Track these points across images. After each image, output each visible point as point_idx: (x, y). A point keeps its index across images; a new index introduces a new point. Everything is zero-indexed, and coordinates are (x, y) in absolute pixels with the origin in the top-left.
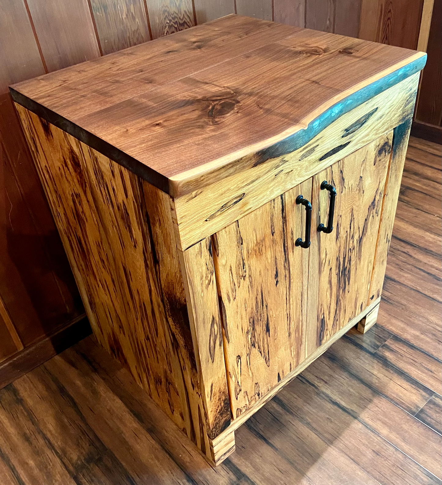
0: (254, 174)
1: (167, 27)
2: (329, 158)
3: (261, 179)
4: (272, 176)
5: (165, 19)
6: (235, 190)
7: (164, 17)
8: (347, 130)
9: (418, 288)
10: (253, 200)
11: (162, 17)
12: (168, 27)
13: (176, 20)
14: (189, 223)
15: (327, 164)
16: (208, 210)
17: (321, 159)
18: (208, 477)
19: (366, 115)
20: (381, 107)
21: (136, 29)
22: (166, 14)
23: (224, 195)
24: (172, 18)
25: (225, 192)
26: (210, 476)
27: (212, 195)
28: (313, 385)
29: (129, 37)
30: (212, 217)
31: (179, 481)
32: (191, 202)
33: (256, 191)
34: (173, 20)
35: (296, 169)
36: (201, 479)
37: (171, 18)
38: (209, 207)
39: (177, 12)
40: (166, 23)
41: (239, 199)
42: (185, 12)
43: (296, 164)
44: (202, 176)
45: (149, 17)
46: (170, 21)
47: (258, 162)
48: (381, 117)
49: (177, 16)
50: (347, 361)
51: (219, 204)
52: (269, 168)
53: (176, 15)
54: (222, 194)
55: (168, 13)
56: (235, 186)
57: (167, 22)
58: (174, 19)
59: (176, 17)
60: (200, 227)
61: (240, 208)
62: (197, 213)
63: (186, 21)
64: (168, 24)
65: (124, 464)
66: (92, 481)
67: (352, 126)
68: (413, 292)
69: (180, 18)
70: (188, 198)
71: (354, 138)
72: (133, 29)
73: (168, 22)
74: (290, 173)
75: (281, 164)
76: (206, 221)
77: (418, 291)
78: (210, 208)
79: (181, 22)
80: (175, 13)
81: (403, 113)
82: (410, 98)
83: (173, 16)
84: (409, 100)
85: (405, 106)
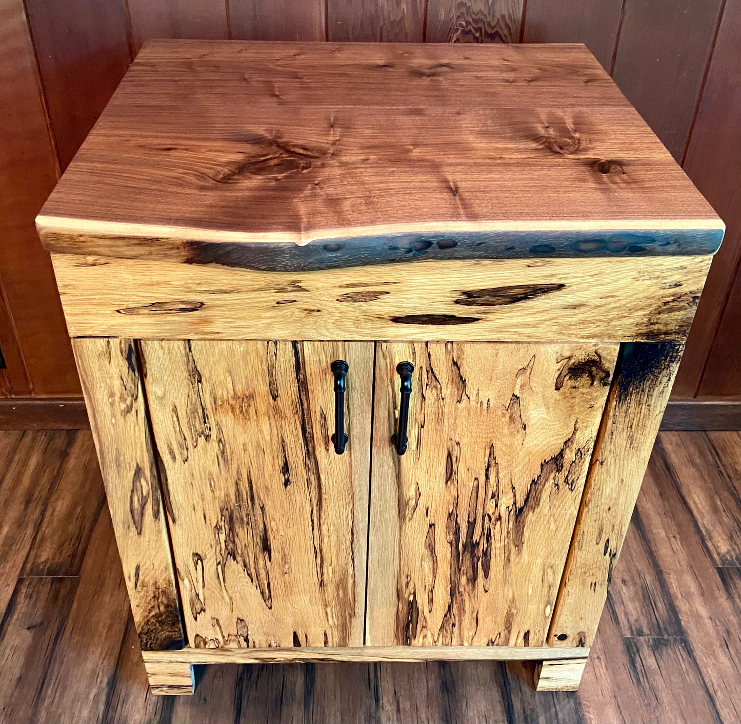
0: (225, 281)
1: (460, 31)
2: (417, 325)
3: (242, 296)
4: (270, 301)
5: (458, 17)
6: (181, 289)
7: (458, 13)
8: (469, 294)
9: (719, 694)
10: (225, 322)
11: (454, 13)
12: (462, 33)
13: (481, 25)
14: (80, 300)
15: (412, 334)
16: (122, 297)
17: (397, 320)
18: (131, 699)
19: (528, 287)
20: (574, 288)
21: (398, 20)
22: (464, 10)
23: (155, 287)
24: (473, 19)
25: (158, 284)
26: (135, 698)
27: (131, 277)
28: (377, 700)
29: (382, 28)
30: (130, 311)
31: (100, 675)
32: (83, 269)
33: (229, 310)
34: (473, 23)
35: (329, 313)
36: (123, 694)
37: (471, 20)
38: (123, 293)
39: (486, 12)
40: (458, 24)
41: (189, 306)
42: (503, 16)
43: (331, 304)
44: (81, 236)
45: (429, 7)
46: (468, 23)
47: (192, 258)
48: (575, 307)
49: (485, 20)
50: (464, 708)
51: (147, 297)
52: (262, 284)
53: (482, 17)
54: (152, 285)
55: (468, 9)
56: (183, 283)
57: (461, 24)
58: (476, 21)
59: (482, 20)
60: (105, 316)
61: (194, 323)
62: (99, 291)
63: (500, 31)
64: (463, 27)
65: (75, 605)
66: (31, 596)
67: (483, 292)
68: (701, 693)
69: (489, 24)
70: (78, 261)
71: (490, 316)
72: (392, 19)
73: (464, 23)
74: (314, 313)
75: (290, 289)
76: (118, 311)
77: (712, 700)
78: (126, 295)
79: (490, 31)
80: (482, 12)
81: (652, 324)
82: (674, 301)
83: (477, 17)
84: (671, 304)
85: (659, 313)
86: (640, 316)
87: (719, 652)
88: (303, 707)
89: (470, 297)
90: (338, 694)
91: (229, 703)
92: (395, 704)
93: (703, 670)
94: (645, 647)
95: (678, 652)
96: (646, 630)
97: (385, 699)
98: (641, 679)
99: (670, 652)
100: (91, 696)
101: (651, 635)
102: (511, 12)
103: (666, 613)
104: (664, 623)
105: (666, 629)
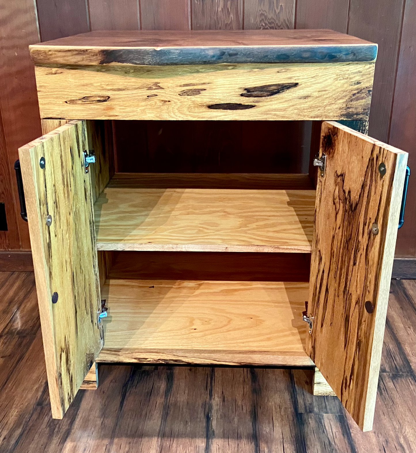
0: (121, 83)
2: (222, 110)
3: (129, 92)
4: (144, 95)
5: (261, 21)
6: (98, 88)
7: (261, 19)
8: (248, 90)
10: (120, 109)
11: (258, 20)
13: (273, 25)
14: (47, 95)
15: (220, 116)
16: (68, 93)
17: (211, 107)
19: (279, 85)
20: (303, 85)
21: (229, 23)
22: (263, 17)
23: (85, 87)
24: (269, 22)
25: (87, 85)
27: (73, 80)
30: (72, 102)
32: (50, 76)
33: (123, 101)
34: (269, 25)
35: (175, 103)
37: (267, 23)
38: (69, 91)
39: (275, 18)
40: (261, 25)
41: (102, 99)
42: (285, 20)
43: (175, 97)
44: (50, 51)
45: (245, 16)
46: (266, 24)
47: (104, 60)
48: (306, 97)
50: (266, 401)
51: (81, 93)
52: (140, 85)
53: (273, 21)
54: (84, 85)
55: (266, 17)
56: (99, 84)
57: (262, 25)
58: (270, 23)
60: (59, 105)
61: (104, 110)
62: (57, 90)
64: (263, 26)
67: (255, 89)
69: (277, 24)
70: (48, 72)
71: (260, 104)
72: (226, 23)
73: (264, 25)
74: (167, 103)
75: (154, 88)
76: (66, 102)
78: (70, 92)
80: (273, 19)
81: (348, 108)
82: (358, 93)
83: (270, 21)
84: (357, 95)
85: (351, 101)
86: (341, 103)
88: (164, 397)
89: (249, 92)
90: (186, 392)
92: (222, 398)
94: (387, 378)
97: (216, 395)
98: (383, 392)
101: (391, 372)
102: (288, 18)
103: (402, 362)
104: (400, 367)
105: (401, 370)
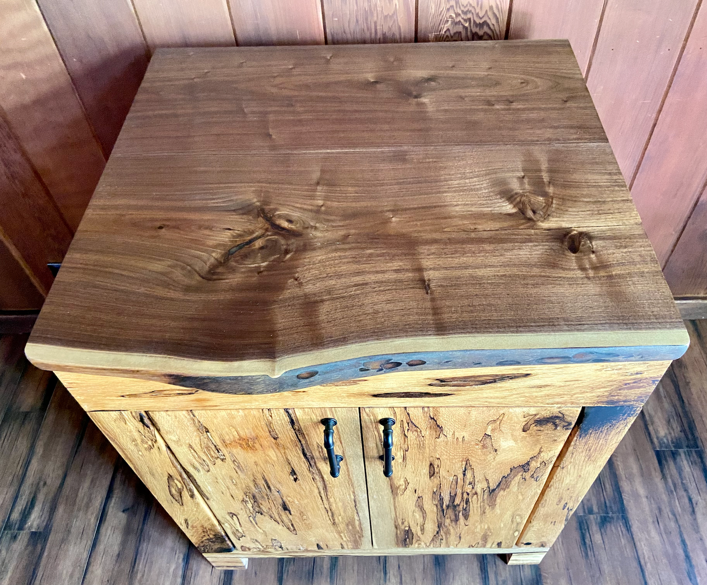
1: (450, 22)
5: (448, 10)
7: (448, 6)
9: (649, 565)
11: (444, 7)
12: (452, 23)
13: (469, 16)
18: (201, 573)
21: (391, 14)
22: (453, 4)
24: (462, 11)
26: (204, 572)
28: (385, 573)
34: (463, 16)
36: (195, 568)
37: (460, 12)
39: (475, 4)
40: (448, 17)
42: (491, 8)
46: (458, 15)
49: (473, 11)
50: (451, 580)
53: (471, 9)
55: (458, 3)
57: (451, 16)
58: (465, 13)
59: (470, 12)
63: (488, 21)
64: (453, 18)
68: (635, 564)
69: (477, 15)
73: (454, 16)
77: (642, 571)
79: (478, 21)
80: (471, 5)
81: (612, 396)
82: (634, 383)
83: (465, 10)
84: (632, 385)
85: (620, 390)
86: (601, 392)
87: (651, 527)
88: (329, 580)
90: (356, 568)
91: (273, 576)
92: (399, 578)
93: (638, 544)
94: (594, 524)
95: (619, 529)
96: (595, 509)
97: (391, 572)
98: (589, 553)
99: (613, 528)
100: (172, 570)
101: (599, 513)
102: (499, 3)
103: (612, 493)
104: (610, 502)
105: (611, 507)
